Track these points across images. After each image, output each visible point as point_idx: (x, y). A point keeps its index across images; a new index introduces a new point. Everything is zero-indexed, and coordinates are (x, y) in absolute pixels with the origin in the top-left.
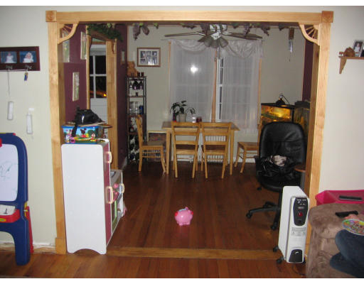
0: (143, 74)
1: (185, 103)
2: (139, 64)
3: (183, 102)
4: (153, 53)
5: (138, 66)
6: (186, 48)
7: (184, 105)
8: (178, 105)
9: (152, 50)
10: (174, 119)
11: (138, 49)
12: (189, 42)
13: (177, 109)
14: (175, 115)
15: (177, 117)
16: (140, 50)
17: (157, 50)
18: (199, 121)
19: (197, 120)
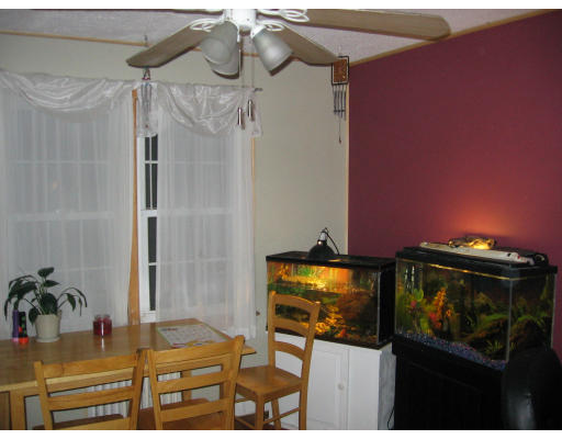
3: (43, 273)
10: (20, 333)
12: (53, 85)
18: (103, 328)
19: (97, 325)
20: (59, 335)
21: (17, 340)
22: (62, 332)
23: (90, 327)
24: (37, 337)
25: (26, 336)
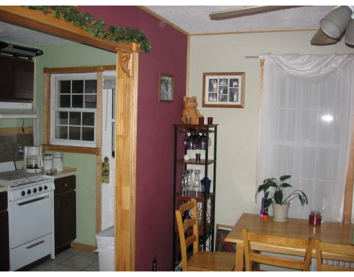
0: (210, 120)
1: (287, 181)
2: (207, 102)
3: (283, 178)
4: (232, 81)
5: (204, 105)
6: (292, 72)
7: (285, 185)
8: (274, 185)
9: (229, 77)
10: (264, 212)
11: (205, 75)
12: (300, 60)
13: (271, 190)
14: (266, 203)
15: (270, 208)
16: (208, 78)
17: (239, 77)
18: (315, 220)
19: (311, 218)
20: (287, 218)
21: (262, 216)
22: (288, 216)
23: (307, 218)
24: (273, 217)
25: (267, 214)
